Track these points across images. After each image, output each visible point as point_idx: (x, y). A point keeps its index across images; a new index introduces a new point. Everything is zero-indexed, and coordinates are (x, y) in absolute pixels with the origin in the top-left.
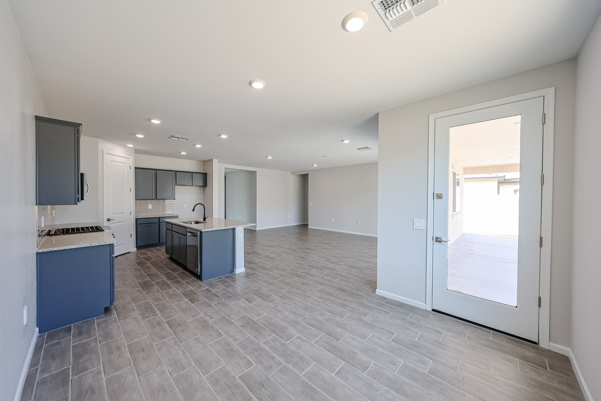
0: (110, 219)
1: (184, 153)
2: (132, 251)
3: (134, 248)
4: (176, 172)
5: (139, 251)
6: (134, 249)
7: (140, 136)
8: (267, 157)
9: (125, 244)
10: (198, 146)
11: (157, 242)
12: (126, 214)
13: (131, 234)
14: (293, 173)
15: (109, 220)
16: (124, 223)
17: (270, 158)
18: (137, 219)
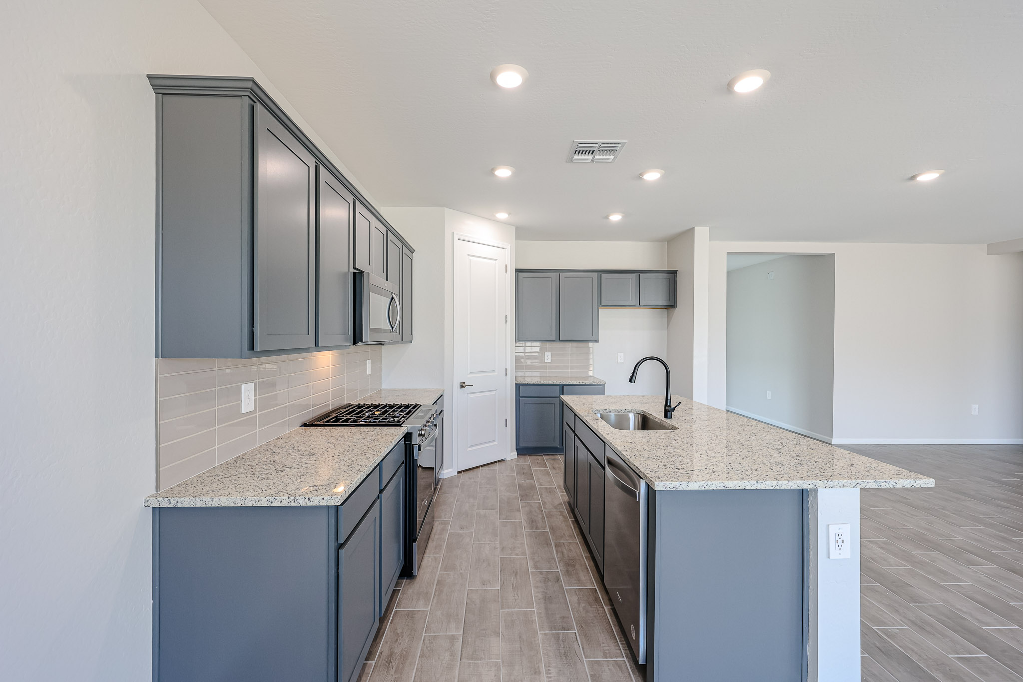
0: (464, 383)
1: (616, 218)
2: (508, 458)
3: (511, 452)
4: (600, 272)
5: (522, 460)
6: (512, 454)
7: (503, 173)
8: (913, 178)
9: (494, 441)
10: (652, 176)
11: (557, 444)
12: (496, 374)
13: (506, 420)
14: (993, 249)
15: (462, 386)
16: (493, 393)
17: (928, 177)
18: (518, 386)
